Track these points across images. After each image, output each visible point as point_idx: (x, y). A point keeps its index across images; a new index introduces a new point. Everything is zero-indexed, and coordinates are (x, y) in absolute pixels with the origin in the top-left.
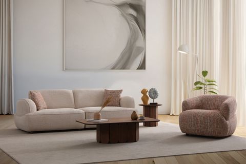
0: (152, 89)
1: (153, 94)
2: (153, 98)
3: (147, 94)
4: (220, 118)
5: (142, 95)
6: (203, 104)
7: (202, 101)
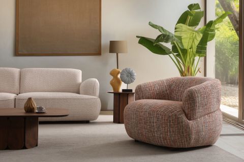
0: (126, 69)
1: (127, 76)
2: (127, 82)
3: (119, 76)
4: (176, 115)
5: (112, 77)
6: (172, 91)
7: (170, 86)
